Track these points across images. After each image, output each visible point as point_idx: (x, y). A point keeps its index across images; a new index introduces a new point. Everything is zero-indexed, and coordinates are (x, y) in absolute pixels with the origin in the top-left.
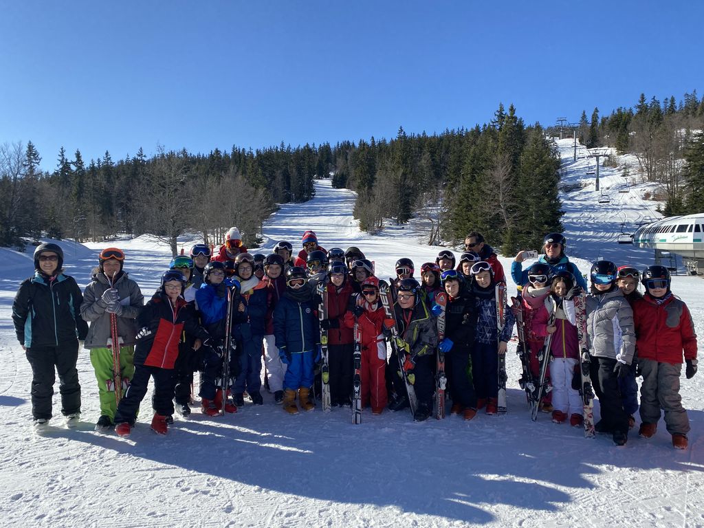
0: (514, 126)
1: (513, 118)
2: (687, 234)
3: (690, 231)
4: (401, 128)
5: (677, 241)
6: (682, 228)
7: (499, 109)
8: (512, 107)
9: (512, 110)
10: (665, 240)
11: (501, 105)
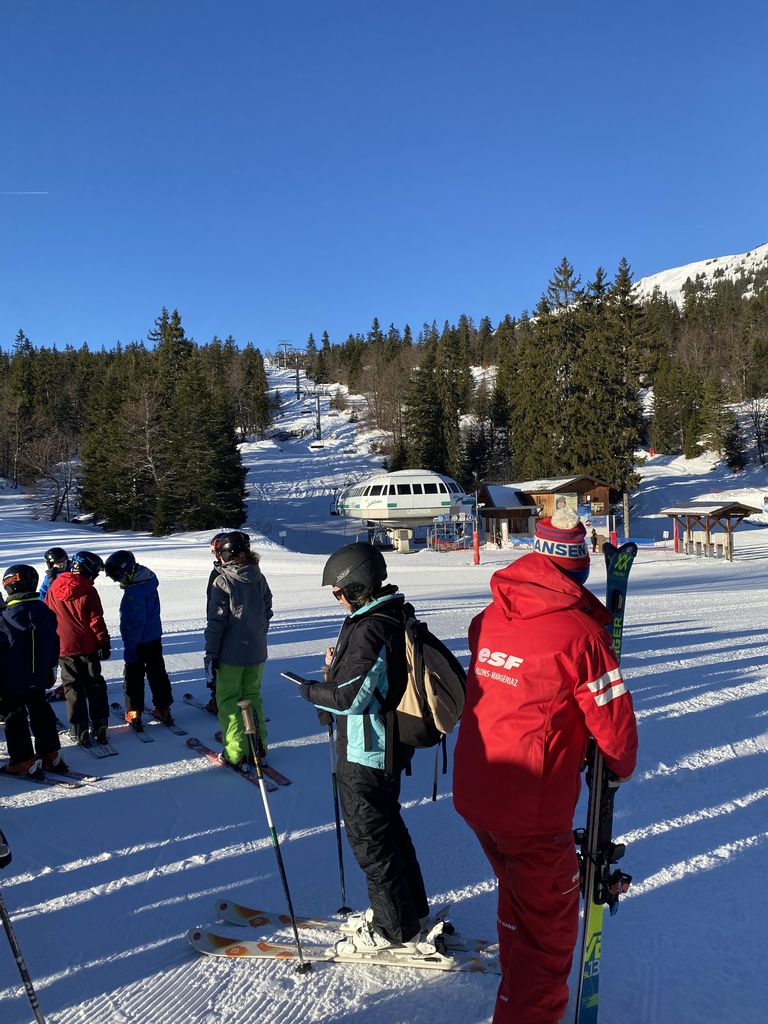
0: (180, 343)
1: (177, 329)
2: (381, 497)
3: (385, 493)
4: (21, 332)
5: (371, 507)
6: (376, 490)
7: (162, 316)
8: (176, 314)
9: (176, 317)
10: (358, 506)
11: (164, 310)
